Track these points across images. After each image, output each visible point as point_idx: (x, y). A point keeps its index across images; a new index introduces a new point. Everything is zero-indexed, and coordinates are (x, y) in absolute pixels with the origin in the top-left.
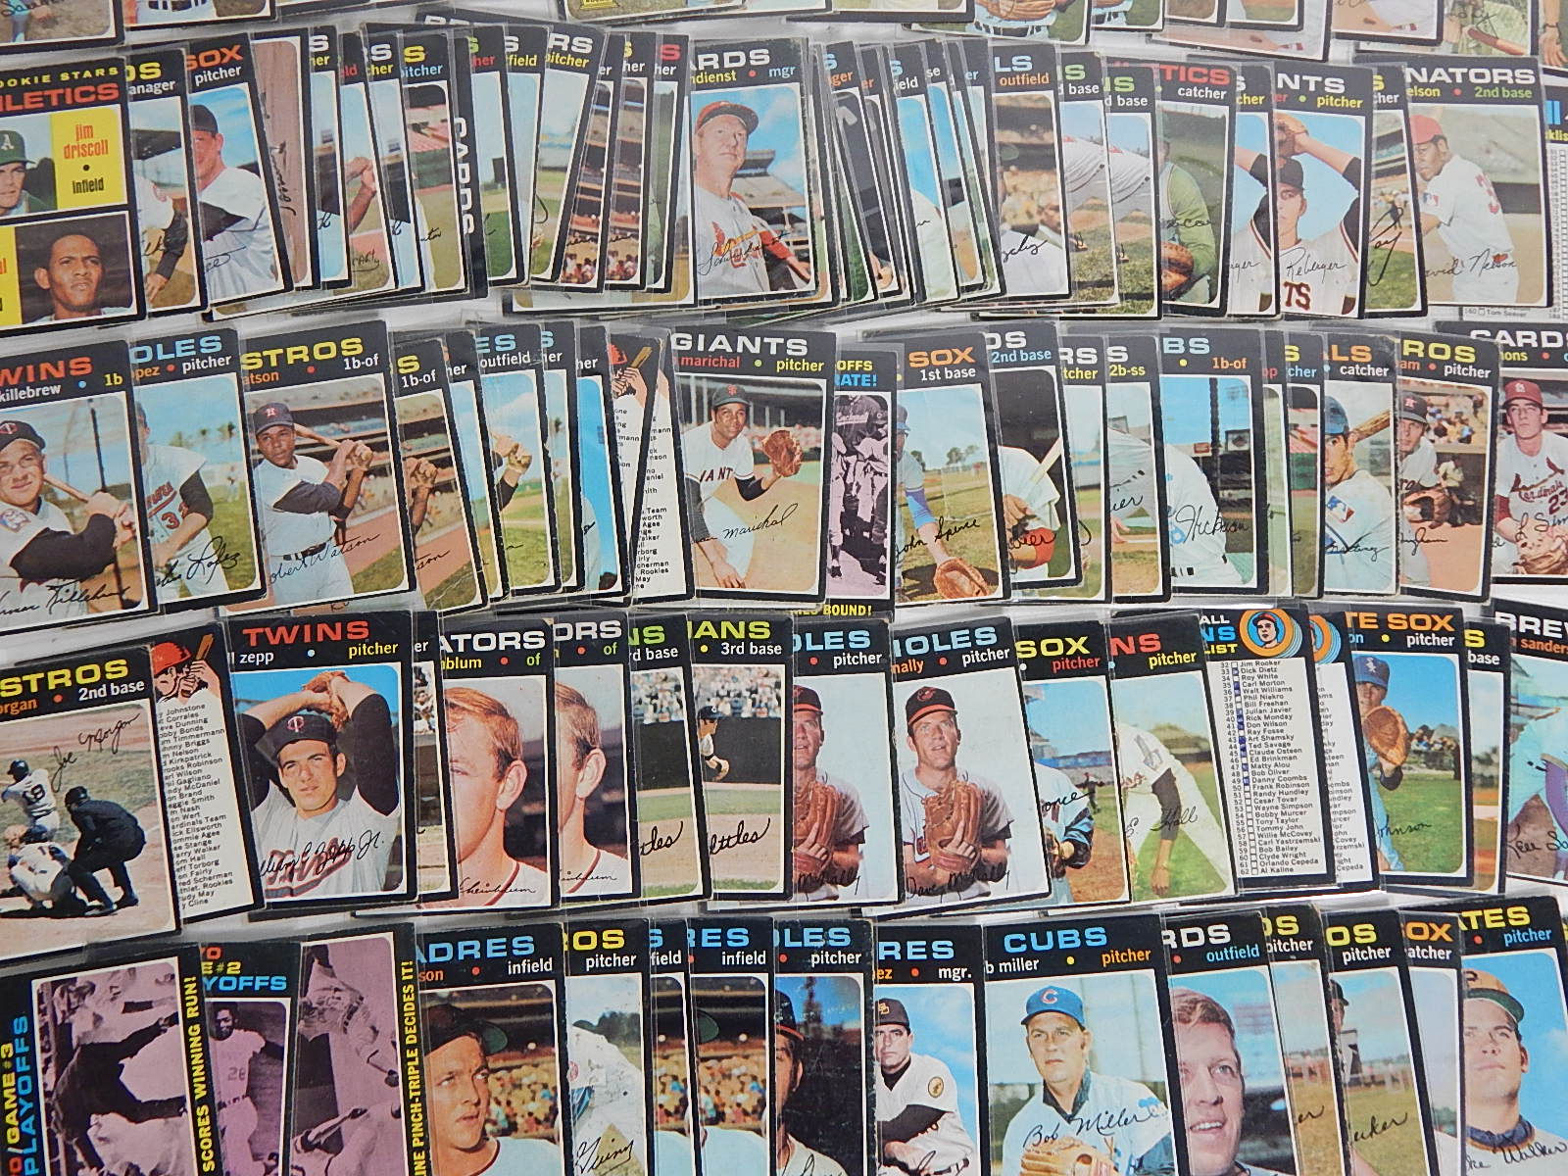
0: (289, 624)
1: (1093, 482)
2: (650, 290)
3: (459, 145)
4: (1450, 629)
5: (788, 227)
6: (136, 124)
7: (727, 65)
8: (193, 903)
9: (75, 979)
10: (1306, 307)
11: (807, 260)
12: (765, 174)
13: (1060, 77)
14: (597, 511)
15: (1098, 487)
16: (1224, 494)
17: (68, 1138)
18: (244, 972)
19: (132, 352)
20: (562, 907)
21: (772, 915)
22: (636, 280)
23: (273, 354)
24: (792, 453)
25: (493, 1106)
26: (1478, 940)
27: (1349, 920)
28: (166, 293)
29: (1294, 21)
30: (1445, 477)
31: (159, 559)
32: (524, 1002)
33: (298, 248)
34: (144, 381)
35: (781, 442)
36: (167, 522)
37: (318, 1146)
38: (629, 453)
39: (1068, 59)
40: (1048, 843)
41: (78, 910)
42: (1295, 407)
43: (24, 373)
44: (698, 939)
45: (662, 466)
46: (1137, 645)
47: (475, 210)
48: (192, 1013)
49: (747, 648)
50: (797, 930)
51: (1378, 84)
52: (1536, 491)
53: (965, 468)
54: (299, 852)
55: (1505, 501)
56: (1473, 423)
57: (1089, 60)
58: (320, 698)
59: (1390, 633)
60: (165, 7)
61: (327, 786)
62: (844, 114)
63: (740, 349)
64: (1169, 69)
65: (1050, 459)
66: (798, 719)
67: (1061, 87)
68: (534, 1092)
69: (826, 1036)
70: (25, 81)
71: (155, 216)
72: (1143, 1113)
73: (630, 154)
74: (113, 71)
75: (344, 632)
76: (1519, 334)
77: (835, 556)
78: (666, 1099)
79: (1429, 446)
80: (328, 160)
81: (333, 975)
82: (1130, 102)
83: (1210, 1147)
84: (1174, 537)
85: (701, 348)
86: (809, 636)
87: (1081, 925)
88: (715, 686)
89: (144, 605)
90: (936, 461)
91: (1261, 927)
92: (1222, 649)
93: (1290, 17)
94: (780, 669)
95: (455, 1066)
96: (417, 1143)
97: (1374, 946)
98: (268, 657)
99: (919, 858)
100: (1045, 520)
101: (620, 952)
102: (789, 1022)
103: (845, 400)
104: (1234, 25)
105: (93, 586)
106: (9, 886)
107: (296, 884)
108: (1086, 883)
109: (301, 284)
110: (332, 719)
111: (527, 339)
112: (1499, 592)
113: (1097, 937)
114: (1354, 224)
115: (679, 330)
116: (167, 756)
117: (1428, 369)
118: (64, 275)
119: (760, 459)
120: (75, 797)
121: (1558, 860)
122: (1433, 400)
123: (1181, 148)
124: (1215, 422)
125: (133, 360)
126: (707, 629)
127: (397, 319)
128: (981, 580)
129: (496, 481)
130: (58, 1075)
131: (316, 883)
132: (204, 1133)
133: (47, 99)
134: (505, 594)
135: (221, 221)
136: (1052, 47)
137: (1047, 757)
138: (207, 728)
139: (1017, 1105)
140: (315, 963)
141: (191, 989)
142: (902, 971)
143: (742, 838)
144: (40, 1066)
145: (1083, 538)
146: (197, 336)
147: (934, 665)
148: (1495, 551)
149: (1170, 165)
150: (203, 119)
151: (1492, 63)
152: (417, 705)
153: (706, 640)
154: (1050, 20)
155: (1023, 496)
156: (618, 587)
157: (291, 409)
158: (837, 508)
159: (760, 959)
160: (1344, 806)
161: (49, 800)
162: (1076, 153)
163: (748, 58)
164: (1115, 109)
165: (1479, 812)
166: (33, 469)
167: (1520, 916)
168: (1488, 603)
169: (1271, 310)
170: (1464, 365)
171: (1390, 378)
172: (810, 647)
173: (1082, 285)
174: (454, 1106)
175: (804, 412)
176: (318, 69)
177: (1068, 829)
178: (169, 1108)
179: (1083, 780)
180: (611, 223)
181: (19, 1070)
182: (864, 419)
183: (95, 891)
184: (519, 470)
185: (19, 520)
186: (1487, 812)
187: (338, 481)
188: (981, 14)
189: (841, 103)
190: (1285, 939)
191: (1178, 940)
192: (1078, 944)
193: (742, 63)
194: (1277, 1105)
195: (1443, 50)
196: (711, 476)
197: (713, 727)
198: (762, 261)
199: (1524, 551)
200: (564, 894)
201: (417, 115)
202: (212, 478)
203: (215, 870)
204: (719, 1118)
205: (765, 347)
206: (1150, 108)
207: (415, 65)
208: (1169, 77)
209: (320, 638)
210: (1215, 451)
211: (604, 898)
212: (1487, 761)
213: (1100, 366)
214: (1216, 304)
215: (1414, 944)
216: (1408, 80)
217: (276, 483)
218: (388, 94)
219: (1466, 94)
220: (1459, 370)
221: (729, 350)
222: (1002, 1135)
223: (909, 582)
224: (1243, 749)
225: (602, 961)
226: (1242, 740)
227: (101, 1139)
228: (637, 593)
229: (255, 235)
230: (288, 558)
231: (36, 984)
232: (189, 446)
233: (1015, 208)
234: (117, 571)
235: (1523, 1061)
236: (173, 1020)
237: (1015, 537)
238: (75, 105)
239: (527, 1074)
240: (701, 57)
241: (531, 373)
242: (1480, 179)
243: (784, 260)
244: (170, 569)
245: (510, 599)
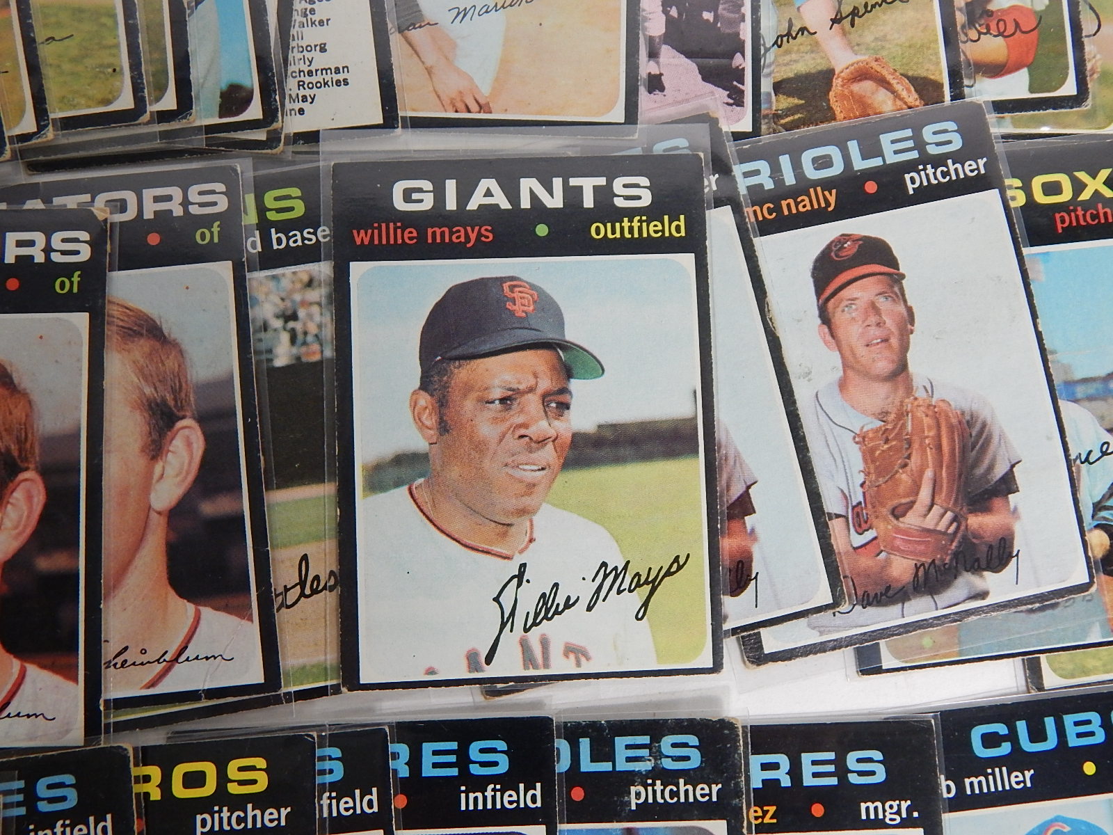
44: (415, 762)
50: (603, 740)
77: (653, 55)
99: (859, 539)
101: (261, 801)
128: (912, 97)
134: (41, 129)
142: (794, 808)
145: (1088, 25)
156: (254, 111)
159: (532, 797)
223: (785, 102)
225: (227, 818)
228: (292, 123)
237: (972, 22)
245: (51, 138)
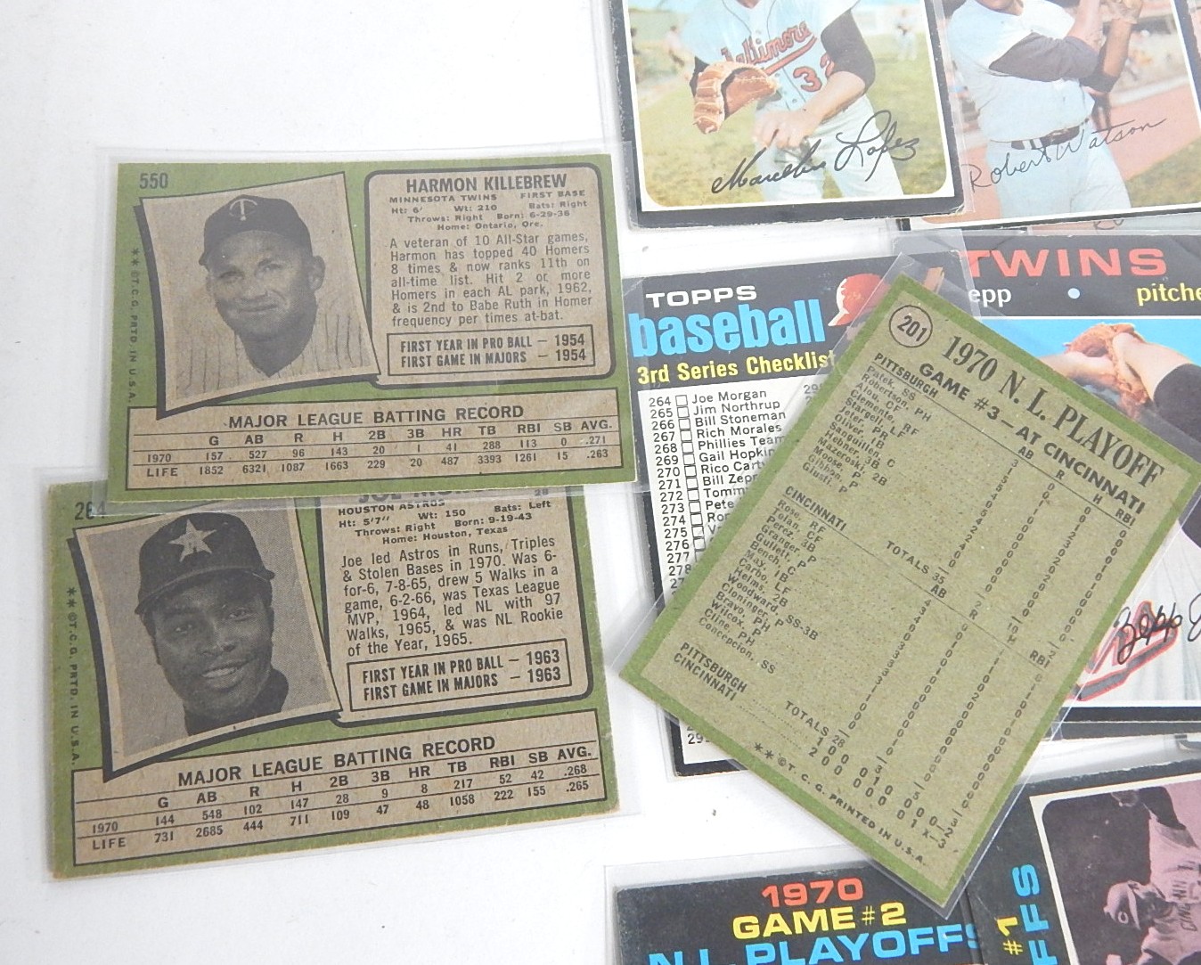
0: (1033, 247)
36: (801, 81)
58: (1096, 365)
75: (1125, 263)
98: (1002, 296)
107: (1089, 677)
110: (1121, 400)
131: (1117, 679)
187: (1090, 35)
209: (1086, 271)
217: (991, 33)
230: (1019, 145)
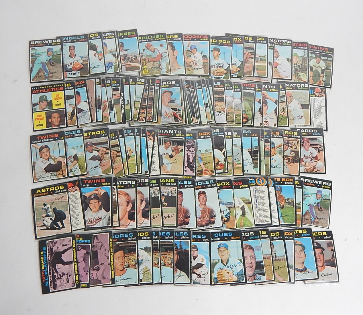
0: (91, 179)
1: (230, 155)
2: (154, 122)
3: (122, 98)
4: (293, 181)
5: (178, 112)
6: (66, 94)
7: (168, 84)
8: (74, 227)
9: (54, 241)
10: (268, 125)
11: (181, 117)
12: (174, 102)
13: (225, 86)
14: (145, 160)
15: (231, 156)
16: (253, 157)
17: (52, 268)
18: (83, 239)
19: (65, 133)
20: (138, 228)
21: (174, 230)
22: (152, 121)
23: (89, 133)
24: (178, 150)
25: (126, 263)
26: (297, 235)
27: (275, 232)
28: (71, 123)
29: (266, 76)
30: (292, 155)
31: (69, 168)
32: (131, 245)
33: (94, 115)
34: (67, 138)
35: (176, 148)
36: (71, 162)
37: (95, 270)
38: (150, 150)
39: (227, 83)
40: (222, 218)
41: (55, 229)
42: (266, 143)
43: (47, 137)
44: (161, 234)
45: (156, 152)
46: (238, 184)
47: (124, 109)
48: (74, 246)
49: (170, 184)
50: (179, 233)
51: (281, 87)
52: (308, 157)
53: (208, 153)
54: (93, 219)
55: (303, 159)
56: (297, 145)
57: (230, 83)
58: (97, 192)
59: (282, 182)
60: (72, 74)
61: (98, 208)
62: (188, 92)
63: (169, 132)
64: (244, 84)
65: (223, 151)
66: (179, 196)
67: (225, 88)
68: (133, 260)
69: (183, 251)
70: (48, 87)
71: (70, 110)
72: (238, 265)
73: (151, 99)
74: (63, 85)
75: (101, 181)
76: (305, 130)
77: (186, 168)
78: (155, 262)
79: (289, 149)
80: (99, 100)
81: (98, 240)
82: (237, 90)
83: (250, 271)
84: (245, 165)
85: (163, 132)
86: (181, 182)
87: (228, 232)
88: (165, 190)
89: (67, 176)
90: (203, 152)
91: (259, 233)
92: (253, 184)
93: (265, 75)
94: (176, 187)
95: (119, 256)
96: (112, 269)
97: (279, 236)
98: (88, 185)
99: (200, 220)
100: (222, 162)
101: (148, 236)
102: (177, 248)
103: (188, 141)
104: (256, 77)
105: (58, 173)
106: (43, 225)
107: (92, 224)
108: (229, 225)
109: (94, 121)
110: (99, 196)
111: (133, 131)
112: (301, 175)
113: (231, 234)
114: (276, 111)
115: (159, 129)
116: (70, 202)
117: (289, 136)
118: (54, 120)
119: (173, 151)
120: (54, 209)
121: (312, 222)
122: (290, 141)
123: (246, 98)
124: (252, 145)
125: (65, 134)
126: (163, 181)
127: (110, 127)
128: (211, 172)
129: (127, 155)
130: (51, 257)
131: (95, 224)
132: (76, 267)
133: (51, 90)
135: (81, 111)
136: (224, 81)
137: (222, 203)
138: (77, 197)
139: (216, 263)
140: (95, 238)
141: (74, 242)
142: (197, 240)
143: (169, 217)
144: (48, 255)
145: (229, 165)
146: (76, 130)
147: (202, 187)
148: (301, 168)
149: (244, 101)
150: (78, 93)
151: (301, 83)
152: (113, 193)
153: (163, 182)
154: (224, 76)
155: (218, 158)
156: (148, 173)
157: (92, 143)
158: (186, 160)
159: (172, 238)
160: (274, 212)
161: (50, 210)
162: (228, 99)
163: (171, 83)
164: (235, 91)
165: (298, 213)
166: (48, 153)
167: (305, 231)
168: (299, 177)
169: (262, 126)
170: (295, 135)
171: (283, 138)
172: (181, 184)
173: (229, 121)
174: (119, 263)
175: (180, 143)
176: (98, 85)
177: (226, 215)
178: (70, 263)
179: (228, 207)
180: (148, 111)
181: (44, 256)
182: (191, 144)
183: (58, 225)
184: (131, 153)
185: (46, 162)
186: (299, 213)
187: (100, 155)
188: (212, 75)
189: (187, 90)
190: (263, 235)
191: (245, 235)
192: (227, 235)
193: (170, 83)
194: (262, 264)
195: (292, 81)
196: (164, 154)
197: (164, 197)
198: (173, 117)
199: (306, 168)
200: (138, 226)
201: (114, 93)
202: (79, 155)
203: (78, 222)
204: (164, 265)
205: (174, 132)
206: (241, 91)
207: (114, 84)
208: (244, 85)
209: (97, 182)
210: (252, 150)
211: (145, 227)
212: (299, 204)
213: (232, 135)
214: (252, 125)
215: (286, 236)
216: (286, 86)
217: (90, 155)
218: (110, 89)
219: (296, 88)
220: (295, 136)
221: (168, 132)
222: (214, 268)
223: (198, 173)
224: (256, 202)
225: (145, 238)
226: (256, 200)
227: (58, 268)
228: (151, 174)
229: (87, 113)
230: (91, 168)
231: (47, 241)
232: (75, 149)
233: (217, 108)
234: (62, 171)
235: (305, 257)
236: (71, 248)
237: (217, 165)
238: (56, 91)
239: (131, 257)
240: (163, 82)
241: (134, 136)
242: (298, 103)
243: (177, 117)
244: (71, 170)
245: (129, 175)
